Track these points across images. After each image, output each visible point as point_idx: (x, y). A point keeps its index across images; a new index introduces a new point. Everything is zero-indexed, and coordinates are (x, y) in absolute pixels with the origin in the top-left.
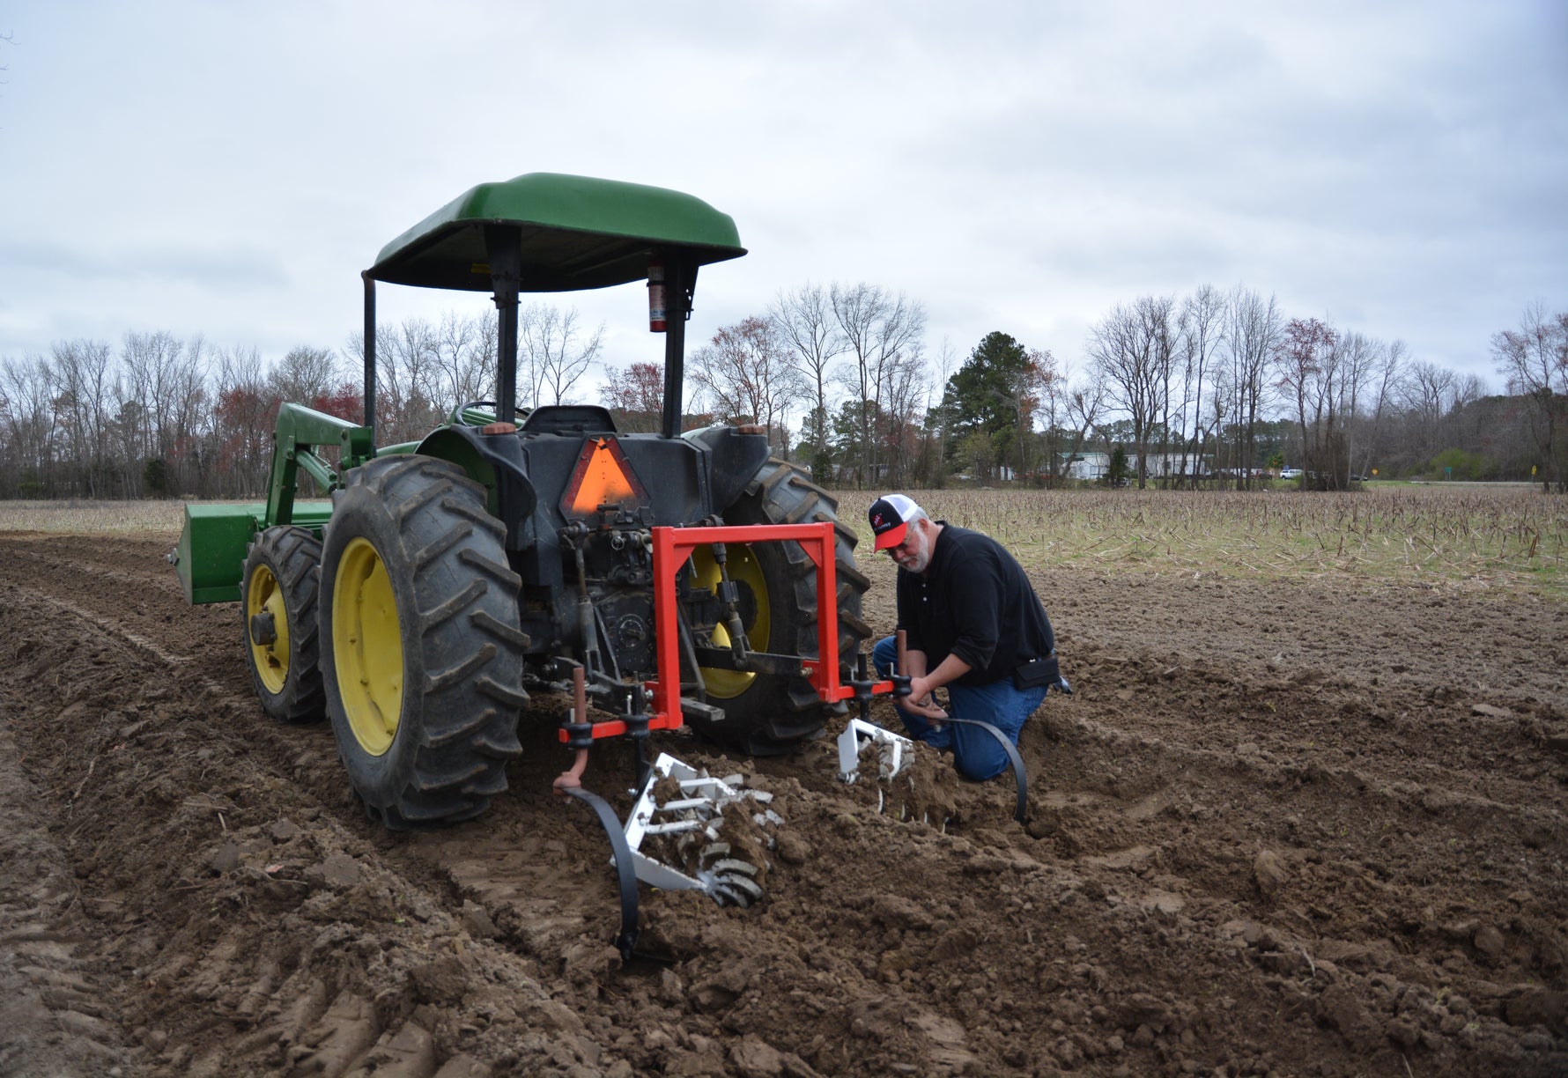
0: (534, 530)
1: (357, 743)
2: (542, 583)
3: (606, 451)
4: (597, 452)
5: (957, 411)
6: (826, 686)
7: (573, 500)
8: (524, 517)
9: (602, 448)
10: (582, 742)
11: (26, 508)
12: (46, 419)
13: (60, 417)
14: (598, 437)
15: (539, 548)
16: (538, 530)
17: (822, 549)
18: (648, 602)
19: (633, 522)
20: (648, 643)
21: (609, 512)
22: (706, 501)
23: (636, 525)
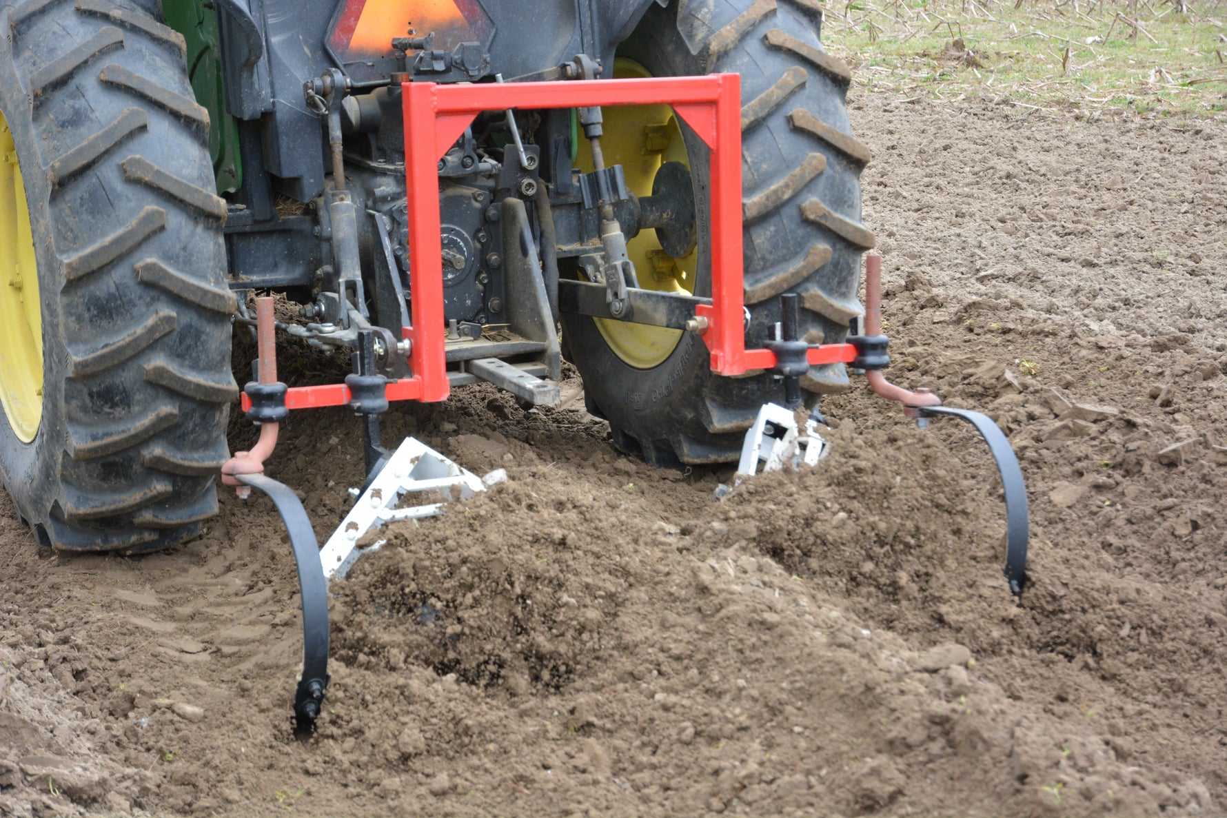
0: (272, 84)
1: (8, 423)
2: (286, 174)
6: (721, 348)
7: (350, 30)
8: (251, 65)
10: (268, 411)
15: (279, 116)
16: (277, 86)
17: (717, 118)
18: (477, 205)
19: (448, 70)
20: (479, 273)
21: (410, 53)
22: (587, 28)
23: (453, 75)
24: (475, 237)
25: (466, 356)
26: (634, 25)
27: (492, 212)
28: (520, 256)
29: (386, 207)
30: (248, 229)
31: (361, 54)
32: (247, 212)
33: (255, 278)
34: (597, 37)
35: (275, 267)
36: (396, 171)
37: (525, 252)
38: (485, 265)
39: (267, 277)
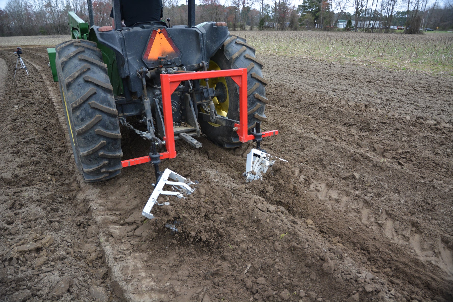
0: (129, 69)
2: (133, 91)
3: (162, 34)
4: (158, 35)
5: (307, 6)
6: (242, 136)
7: (148, 55)
8: (123, 65)
9: (159, 33)
11: (41, 38)
12: (44, 11)
13: (47, 10)
14: (157, 28)
15: (131, 77)
16: (130, 69)
17: (242, 80)
18: (179, 95)
19: (171, 64)
20: (180, 111)
21: (162, 60)
22: (203, 54)
23: (173, 65)
24: (179, 103)
25: (178, 133)
26: (215, 53)
27: (182, 97)
28: (189, 107)
29: (158, 97)
30: (126, 103)
31: (151, 61)
32: (125, 99)
33: (128, 114)
34: (206, 56)
35: (132, 111)
36: (160, 88)
37: (190, 107)
38: (181, 109)
39: (131, 113)
